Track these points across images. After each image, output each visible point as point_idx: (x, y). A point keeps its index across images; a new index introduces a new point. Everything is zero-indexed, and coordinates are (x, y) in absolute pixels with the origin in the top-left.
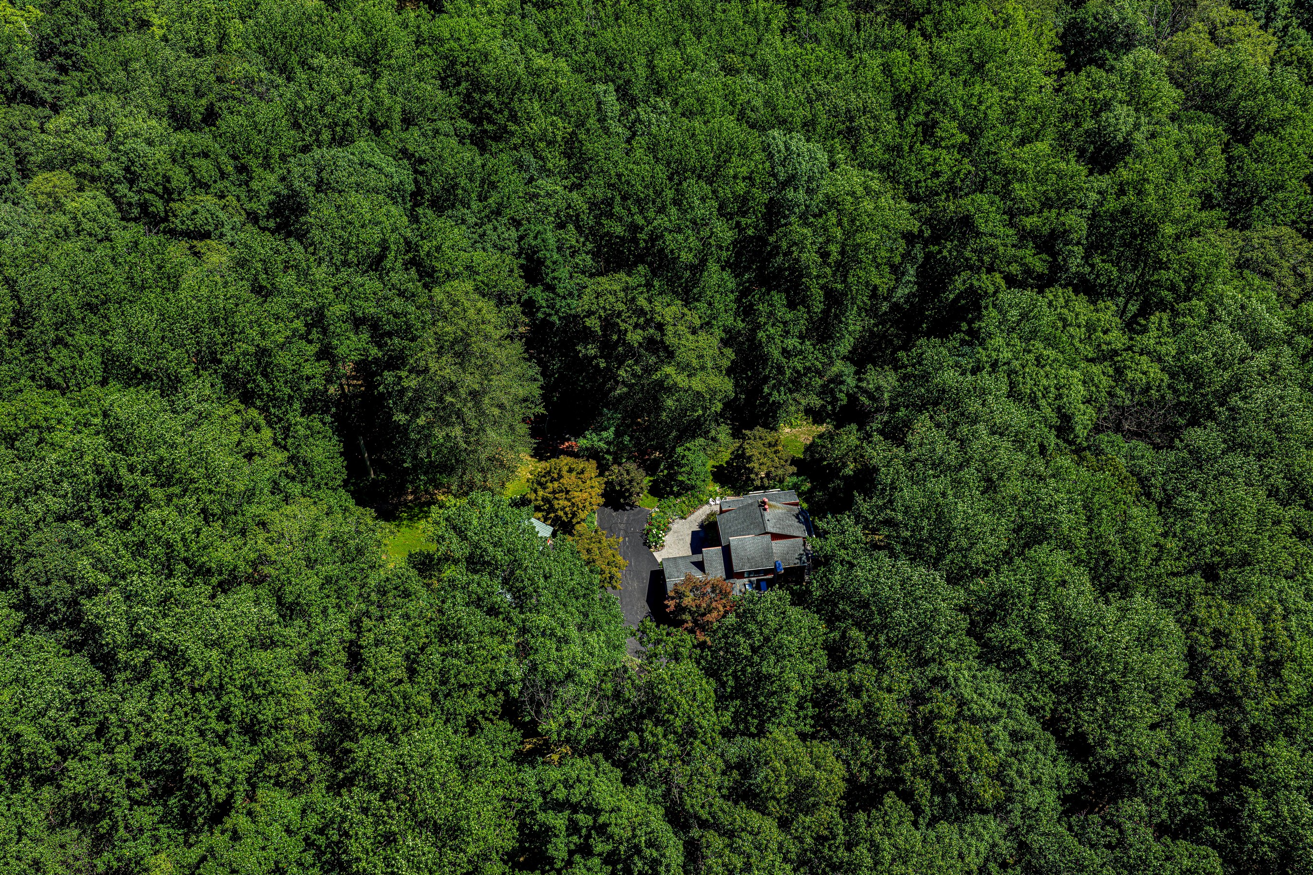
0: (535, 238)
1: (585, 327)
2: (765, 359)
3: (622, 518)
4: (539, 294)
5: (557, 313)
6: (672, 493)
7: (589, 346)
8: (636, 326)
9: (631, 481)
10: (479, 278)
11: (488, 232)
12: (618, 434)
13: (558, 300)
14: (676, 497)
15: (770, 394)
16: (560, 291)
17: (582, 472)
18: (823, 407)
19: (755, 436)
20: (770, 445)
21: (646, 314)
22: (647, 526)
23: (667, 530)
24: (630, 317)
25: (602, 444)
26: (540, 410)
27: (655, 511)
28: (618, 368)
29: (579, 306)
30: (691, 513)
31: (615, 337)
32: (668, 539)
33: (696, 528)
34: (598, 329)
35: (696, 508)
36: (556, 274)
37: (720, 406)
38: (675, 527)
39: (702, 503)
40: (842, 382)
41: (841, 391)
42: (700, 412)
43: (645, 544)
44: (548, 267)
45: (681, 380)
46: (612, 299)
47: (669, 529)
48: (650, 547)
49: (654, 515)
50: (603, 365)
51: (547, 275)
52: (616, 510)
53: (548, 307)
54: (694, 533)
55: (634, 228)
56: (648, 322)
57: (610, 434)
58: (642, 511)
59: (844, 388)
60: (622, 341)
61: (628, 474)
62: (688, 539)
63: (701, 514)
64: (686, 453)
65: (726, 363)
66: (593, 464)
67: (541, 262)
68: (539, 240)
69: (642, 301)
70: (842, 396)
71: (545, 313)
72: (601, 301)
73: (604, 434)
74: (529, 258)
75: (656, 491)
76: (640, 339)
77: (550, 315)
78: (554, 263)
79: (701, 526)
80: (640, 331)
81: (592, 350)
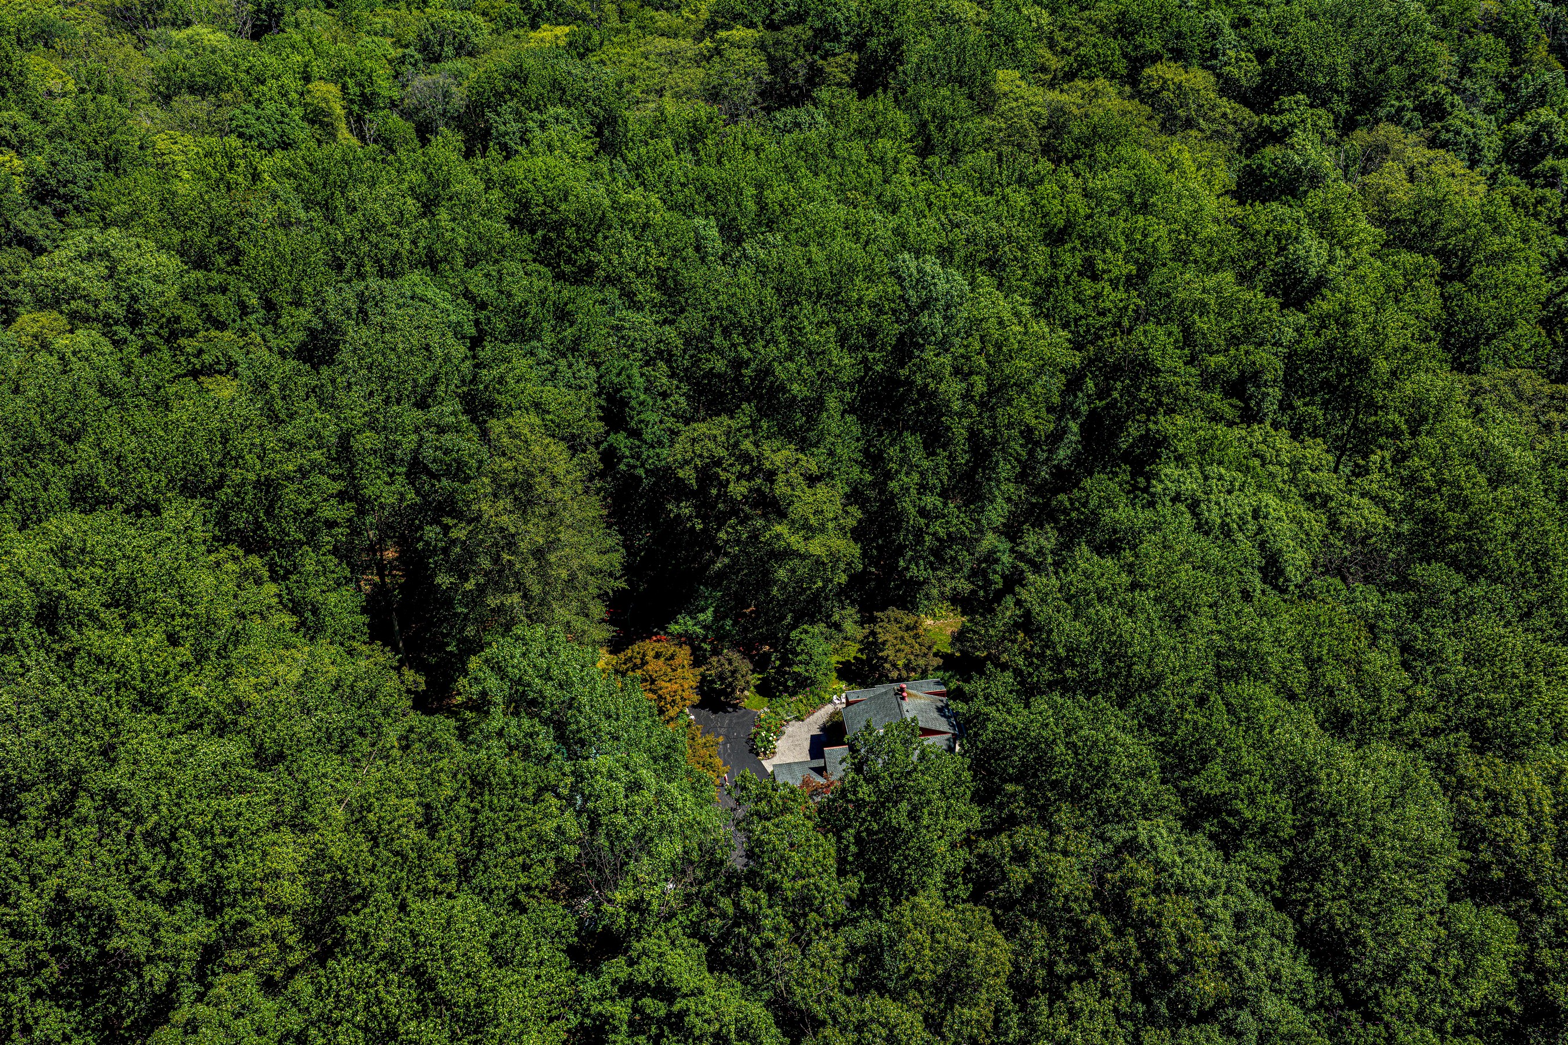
0: (619, 374)
1: (678, 479)
2: (899, 518)
3: (725, 720)
4: (621, 441)
5: (642, 465)
6: (786, 689)
7: (683, 504)
8: (740, 476)
9: (733, 672)
10: (549, 417)
11: (561, 368)
12: (718, 616)
13: (644, 447)
14: (791, 696)
15: (907, 569)
16: (648, 437)
17: (672, 657)
18: (973, 592)
19: (888, 617)
20: (908, 628)
21: (752, 460)
22: (754, 730)
23: (780, 733)
24: (731, 465)
25: (698, 629)
26: (621, 584)
27: (764, 711)
28: (718, 530)
29: (670, 455)
30: (810, 714)
31: (714, 492)
32: (781, 744)
33: (816, 732)
34: (693, 482)
35: (816, 709)
36: (642, 416)
37: (843, 578)
38: (789, 730)
39: (823, 702)
40: (997, 561)
41: (995, 572)
42: (820, 584)
43: (751, 751)
44: (632, 409)
45: (795, 541)
46: (711, 445)
47: (783, 733)
48: (758, 754)
49: (763, 716)
50: (699, 527)
51: (632, 418)
52: (715, 712)
53: (632, 457)
54: (813, 738)
55: (739, 364)
56: (756, 471)
57: (707, 616)
58: (747, 712)
59: (998, 568)
60: (723, 496)
61: (730, 664)
62: (807, 745)
63: (823, 714)
64: (803, 636)
65: (851, 522)
66: (687, 650)
67: (624, 403)
68: (623, 377)
69: (747, 445)
70: (997, 578)
71: (628, 465)
72: (698, 448)
73: (701, 617)
74: (610, 399)
75: (765, 690)
76: (745, 492)
77: (635, 467)
78: (641, 404)
79: (824, 728)
80: (744, 483)
81: (686, 509)
